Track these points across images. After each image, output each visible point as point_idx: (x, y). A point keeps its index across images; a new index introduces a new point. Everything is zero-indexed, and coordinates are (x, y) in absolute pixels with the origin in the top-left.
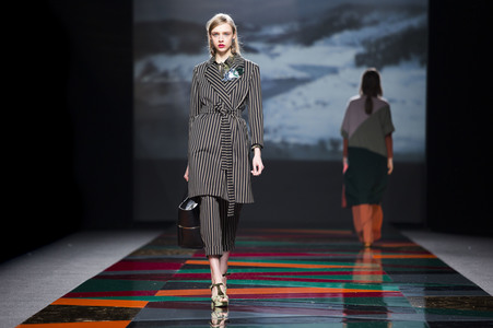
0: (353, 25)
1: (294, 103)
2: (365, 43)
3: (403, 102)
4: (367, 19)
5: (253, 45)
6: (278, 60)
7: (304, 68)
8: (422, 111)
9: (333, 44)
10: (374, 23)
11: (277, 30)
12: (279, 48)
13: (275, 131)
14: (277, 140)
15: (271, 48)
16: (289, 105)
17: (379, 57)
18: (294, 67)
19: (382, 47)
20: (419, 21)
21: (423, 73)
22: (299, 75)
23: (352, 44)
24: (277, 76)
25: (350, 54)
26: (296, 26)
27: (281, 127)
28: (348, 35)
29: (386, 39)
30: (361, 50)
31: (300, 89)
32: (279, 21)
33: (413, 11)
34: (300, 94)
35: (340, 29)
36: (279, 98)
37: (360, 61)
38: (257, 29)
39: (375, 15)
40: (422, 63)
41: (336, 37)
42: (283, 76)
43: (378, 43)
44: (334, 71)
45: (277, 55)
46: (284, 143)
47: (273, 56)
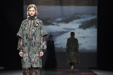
0: (79, 18)
1: (64, 38)
2: (81, 22)
3: (91, 37)
4: (82, 17)
5: (54, 23)
6: (60, 27)
7: (66, 29)
8: (96, 39)
9: (73, 23)
10: (84, 18)
11: (59, 19)
12: (60, 24)
13: (59, 44)
14: (60, 47)
15: (58, 24)
16: (62, 38)
17: (85, 26)
18: (64, 29)
19: (86, 23)
20: (95, 17)
21: (96, 30)
22: (65, 30)
23: (78, 23)
24: (59, 31)
25: (78, 25)
26: (64, 18)
27: (61, 43)
28: (77, 20)
29: (87, 22)
30: (80, 24)
31: (65, 34)
32: (60, 17)
33: (93, 14)
34: (65, 35)
35: (75, 19)
36: (60, 36)
37: (80, 27)
38: (55, 19)
39: (84, 16)
40: (96, 28)
41: (74, 21)
42: (61, 31)
43: (85, 22)
44: (74, 29)
45: (60, 26)
46: (61, 48)
47: (59, 26)
